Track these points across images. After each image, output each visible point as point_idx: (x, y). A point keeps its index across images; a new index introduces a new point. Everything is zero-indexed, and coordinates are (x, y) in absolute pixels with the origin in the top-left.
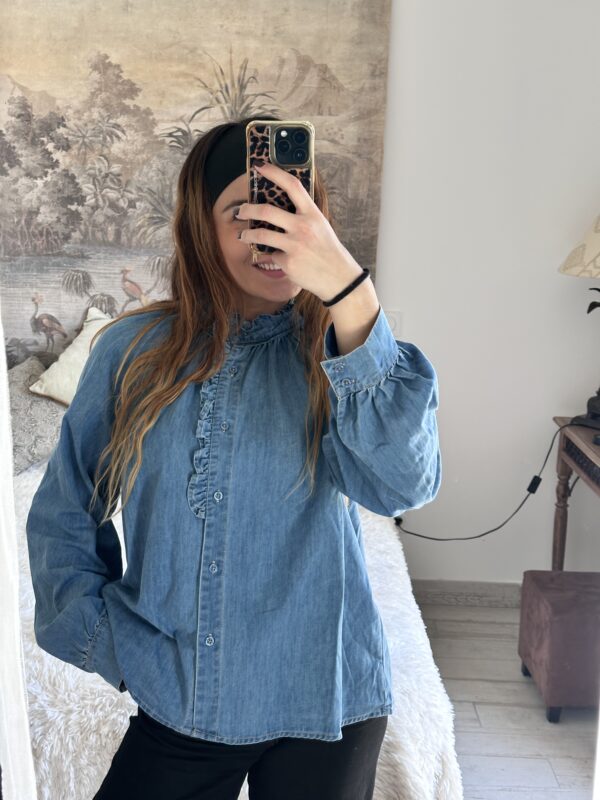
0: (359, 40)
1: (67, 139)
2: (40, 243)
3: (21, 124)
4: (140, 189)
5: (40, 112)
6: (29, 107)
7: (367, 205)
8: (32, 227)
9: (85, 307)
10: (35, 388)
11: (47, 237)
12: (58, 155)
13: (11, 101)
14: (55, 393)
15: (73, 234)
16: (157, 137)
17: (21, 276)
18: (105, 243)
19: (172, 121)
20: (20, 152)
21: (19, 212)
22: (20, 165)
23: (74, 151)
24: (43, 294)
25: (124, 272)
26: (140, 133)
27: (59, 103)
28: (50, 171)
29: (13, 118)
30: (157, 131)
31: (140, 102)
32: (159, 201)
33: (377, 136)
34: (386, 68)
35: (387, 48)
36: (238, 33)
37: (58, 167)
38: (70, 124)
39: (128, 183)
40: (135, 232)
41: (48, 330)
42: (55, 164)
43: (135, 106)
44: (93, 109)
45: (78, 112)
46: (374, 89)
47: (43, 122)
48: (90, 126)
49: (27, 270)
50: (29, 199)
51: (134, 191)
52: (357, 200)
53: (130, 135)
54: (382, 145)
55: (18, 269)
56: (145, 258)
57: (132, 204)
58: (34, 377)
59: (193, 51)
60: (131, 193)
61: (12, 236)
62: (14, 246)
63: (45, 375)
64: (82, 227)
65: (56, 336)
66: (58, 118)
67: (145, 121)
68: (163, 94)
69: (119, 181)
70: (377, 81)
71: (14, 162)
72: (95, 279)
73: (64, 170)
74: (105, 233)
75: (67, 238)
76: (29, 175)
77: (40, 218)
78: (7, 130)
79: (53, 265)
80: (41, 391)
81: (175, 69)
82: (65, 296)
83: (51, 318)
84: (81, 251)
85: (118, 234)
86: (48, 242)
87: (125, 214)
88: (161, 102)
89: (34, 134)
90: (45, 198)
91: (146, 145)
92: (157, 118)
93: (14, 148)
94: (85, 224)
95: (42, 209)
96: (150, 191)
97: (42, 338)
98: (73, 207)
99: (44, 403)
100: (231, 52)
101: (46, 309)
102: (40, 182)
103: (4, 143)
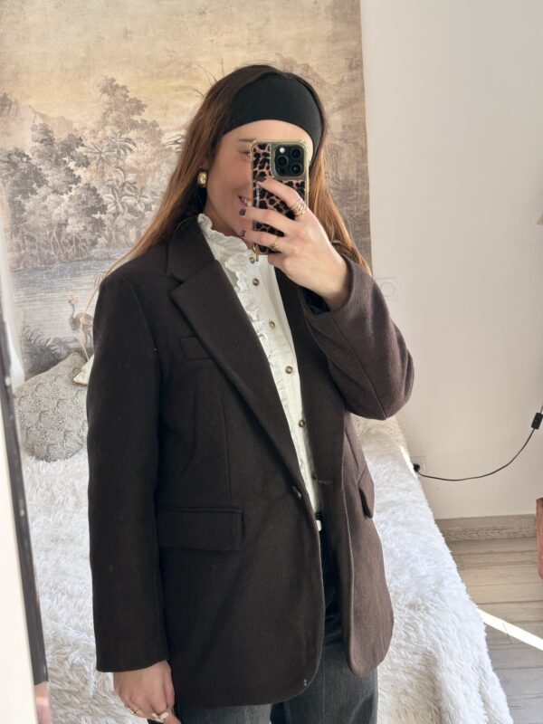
0: (335, 38)
1: (86, 156)
2: (71, 251)
3: (45, 148)
4: (154, 193)
5: (60, 136)
6: (50, 132)
7: (357, 185)
8: (63, 237)
11: (76, 245)
13: (33, 129)
15: (99, 239)
16: (164, 145)
18: (128, 245)
19: (177, 130)
20: (46, 173)
21: (50, 226)
22: (47, 184)
23: (93, 166)
24: (78, 296)
26: (149, 144)
27: (76, 125)
28: (74, 186)
29: (37, 144)
30: (164, 141)
31: (146, 116)
33: (359, 122)
34: (361, 61)
35: (360, 42)
36: (227, 45)
37: (80, 182)
38: (87, 143)
39: (143, 189)
41: (85, 327)
42: (77, 180)
43: (142, 120)
44: (106, 127)
45: (93, 131)
46: (353, 80)
47: (63, 143)
48: (105, 143)
50: (58, 213)
51: (148, 196)
52: (348, 181)
53: (141, 146)
54: (365, 129)
55: (54, 277)
57: (148, 207)
58: (77, 370)
59: (189, 66)
60: (146, 197)
62: (49, 255)
63: (85, 367)
64: (106, 233)
66: (77, 139)
67: (153, 131)
68: (166, 107)
69: (135, 188)
70: (355, 72)
71: (41, 181)
73: (86, 184)
74: (127, 236)
75: (94, 243)
76: (55, 191)
77: (69, 229)
78: (33, 154)
79: (84, 269)
80: (84, 381)
81: (174, 83)
84: (107, 254)
86: (78, 249)
87: (144, 216)
88: (165, 114)
89: (57, 155)
90: (71, 211)
91: (155, 154)
92: (163, 129)
93: (40, 169)
94: (109, 230)
95: (70, 221)
97: (81, 335)
98: (97, 216)
100: (222, 63)
102: (65, 197)
103: (31, 166)
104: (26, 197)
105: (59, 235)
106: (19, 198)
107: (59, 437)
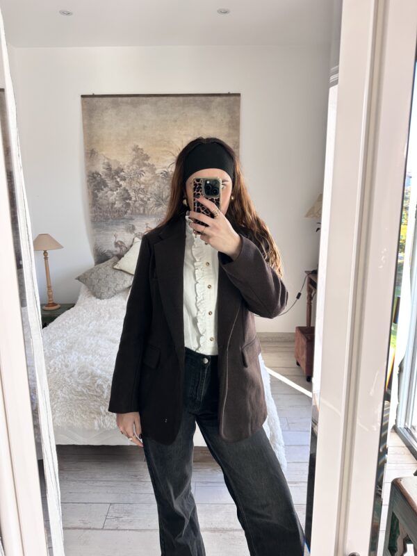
1: (124, 177)
3: (108, 172)
4: (151, 194)
5: (114, 167)
6: (110, 165)
8: (113, 209)
9: (133, 237)
10: (116, 267)
11: (119, 213)
12: (121, 183)
13: (104, 163)
14: (123, 268)
15: (128, 211)
16: (157, 174)
17: (110, 227)
18: (140, 214)
19: (162, 168)
20: (108, 182)
21: (108, 204)
22: (108, 187)
23: (127, 181)
24: (118, 233)
25: (147, 224)
26: (151, 173)
27: (121, 164)
28: (119, 188)
29: (105, 170)
30: (157, 172)
31: (150, 162)
32: (159, 199)
35: (239, 138)
38: (125, 171)
39: (147, 191)
40: (150, 210)
41: (120, 246)
42: (121, 186)
43: (148, 163)
44: (133, 165)
45: (128, 166)
47: (115, 171)
48: (133, 171)
49: (112, 225)
50: (112, 199)
57: (149, 199)
58: (116, 263)
59: (168, 142)
60: (148, 195)
62: (107, 216)
63: (119, 262)
66: (121, 169)
67: (152, 168)
68: (158, 159)
69: (144, 191)
71: (106, 186)
73: (125, 188)
74: (139, 210)
75: (126, 212)
76: (111, 190)
77: (116, 206)
79: (121, 222)
80: (118, 268)
81: (162, 149)
82: (126, 234)
83: (121, 242)
84: (131, 217)
85: (144, 210)
87: (146, 203)
88: (158, 161)
89: (113, 175)
91: (153, 177)
92: (156, 167)
93: (106, 181)
94: (132, 207)
95: (116, 202)
96: (155, 194)
97: (118, 249)
99: (119, 272)
101: (120, 239)
102: (115, 193)
103: (102, 179)
104: (99, 192)
106: (96, 191)
107: (106, 290)
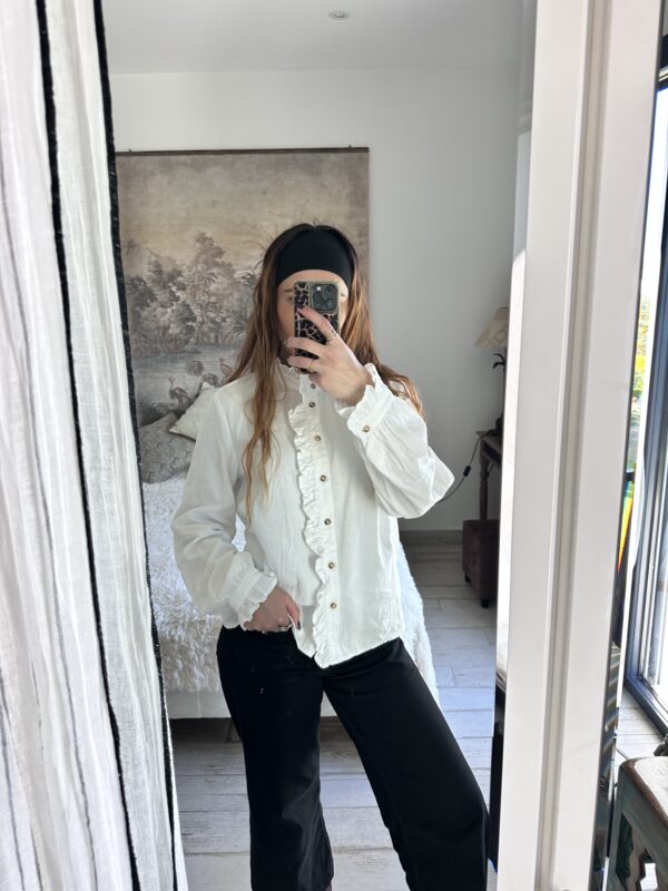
0: (351, 216)
1: (183, 283)
3: (156, 276)
4: (228, 311)
5: (167, 269)
8: (166, 337)
9: (200, 382)
10: (173, 430)
11: (175, 342)
13: (150, 263)
14: (184, 432)
15: (190, 339)
16: (236, 279)
17: (161, 366)
18: (209, 344)
20: (157, 293)
21: (158, 328)
23: (188, 291)
24: (175, 376)
25: (222, 360)
26: (226, 278)
27: (178, 262)
28: (175, 303)
29: (152, 274)
30: (236, 276)
31: (225, 259)
32: (239, 316)
35: (368, 220)
36: (280, 215)
37: (179, 300)
38: (185, 274)
39: (221, 307)
41: (179, 397)
42: (177, 299)
43: (222, 262)
45: (189, 267)
47: (169, 274)
48: (197, 275)
49: (165, 362)
50: (164, 320)
51: (225, 312)
53: (220, 279)
56: (233, 351)
57: (224, 320)
58: (172, 424)
60: (223, 313)
61: (155, 342)
62: (157, 348)
63: (178, 423)
64: (196, 335)
65: (184, 400)
66: (178, 271)
67: (229, 270)
68: (237, 254)
69: (215, 307)
70: (363, 239)
71: (153, 299)
72: (205, 366)
73: (184, 302)
74: (209, 337)
75: (187, 342)
76: (163, 306)
77: (170, 331)
78: (148, 280)
81: (244, 238)
82: (188, 377)
83: (181, 390)
84: (196, 349)
85: (216, 338)
86: (176, 345)
87: (219, 326)
88: (237, 259)
89: (164, 282)
91: (230, 285)
92: (235, 268)
94: (197, 333)
95: (171, 326)
96: (234, 311)
97: (176, 401)
98: (190, 324)
99: (178, 439)
100: (276, 227)
101: (178, 384)
102: (169, 310)
103: (146, 288)
104: (143, 309)
105: (164, 334)
106: (138, 309)
107: (157, 467)
